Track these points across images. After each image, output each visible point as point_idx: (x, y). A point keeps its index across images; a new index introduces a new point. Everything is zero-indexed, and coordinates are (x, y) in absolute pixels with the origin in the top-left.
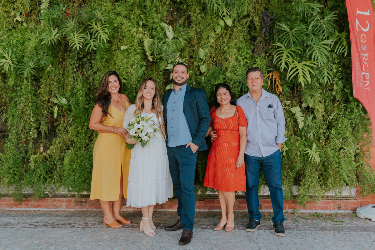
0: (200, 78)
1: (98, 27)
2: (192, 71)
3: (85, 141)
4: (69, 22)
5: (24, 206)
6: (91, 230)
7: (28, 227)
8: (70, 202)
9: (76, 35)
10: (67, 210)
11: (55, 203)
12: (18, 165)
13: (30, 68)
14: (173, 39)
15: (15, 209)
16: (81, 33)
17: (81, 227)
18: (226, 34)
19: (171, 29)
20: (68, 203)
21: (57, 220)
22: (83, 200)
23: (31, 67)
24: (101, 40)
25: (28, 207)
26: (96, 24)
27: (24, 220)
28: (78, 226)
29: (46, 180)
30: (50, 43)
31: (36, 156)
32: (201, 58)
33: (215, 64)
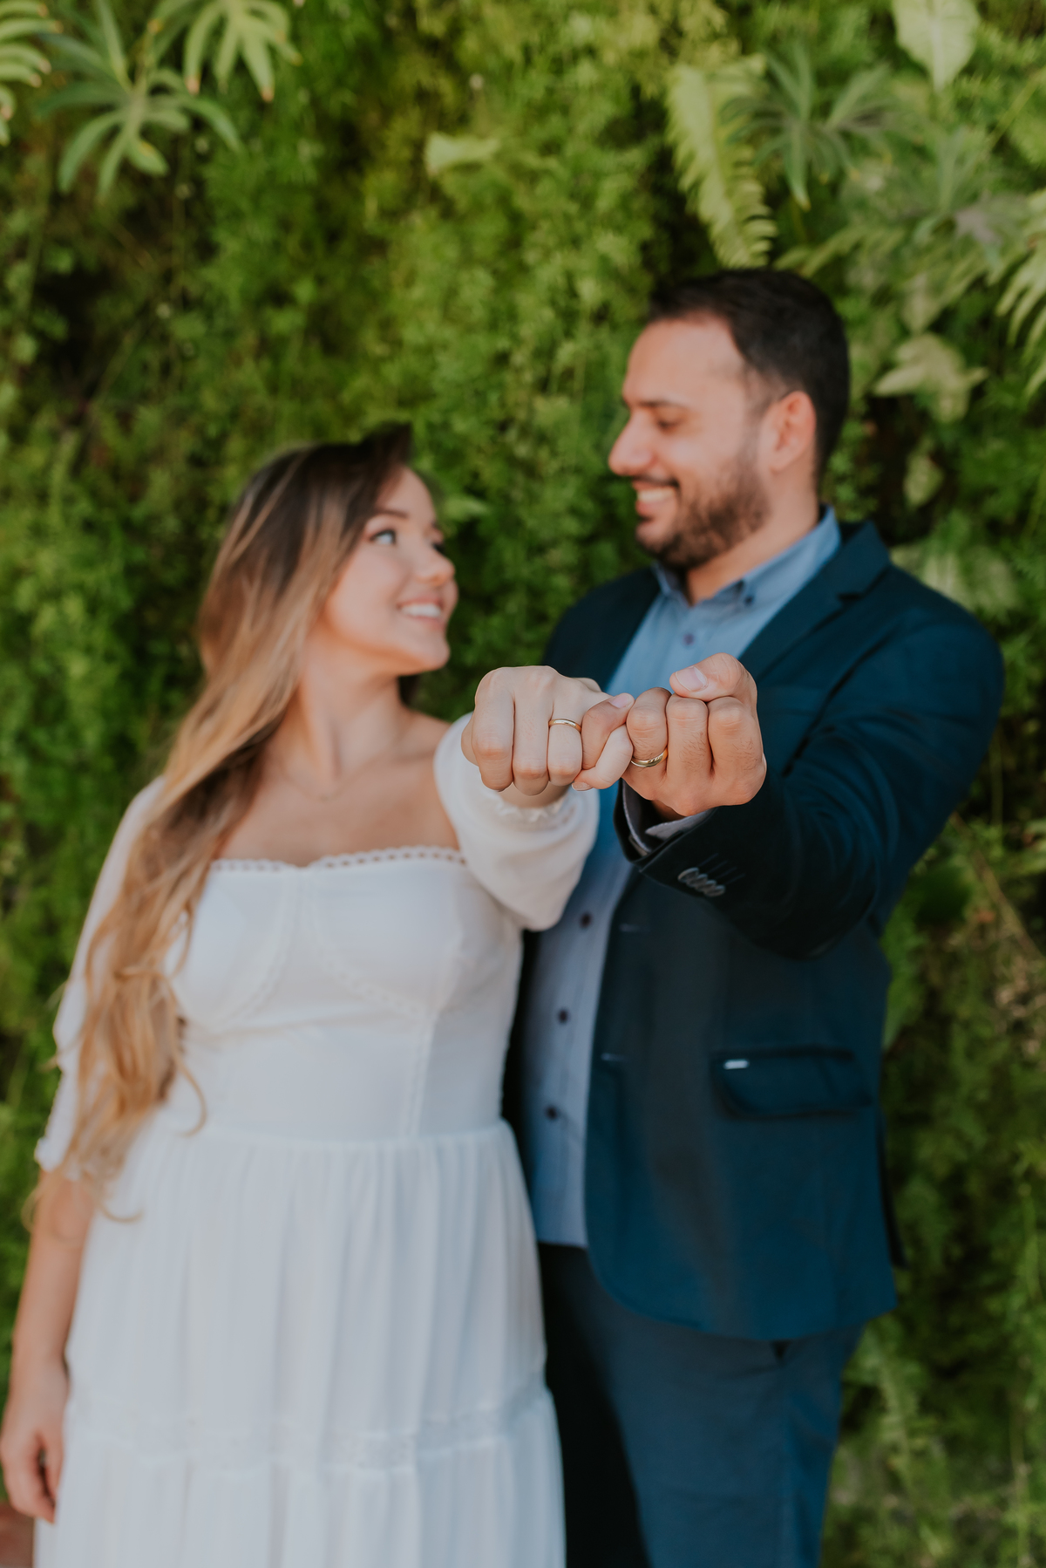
14: (966, 73)
24: (223, 67)
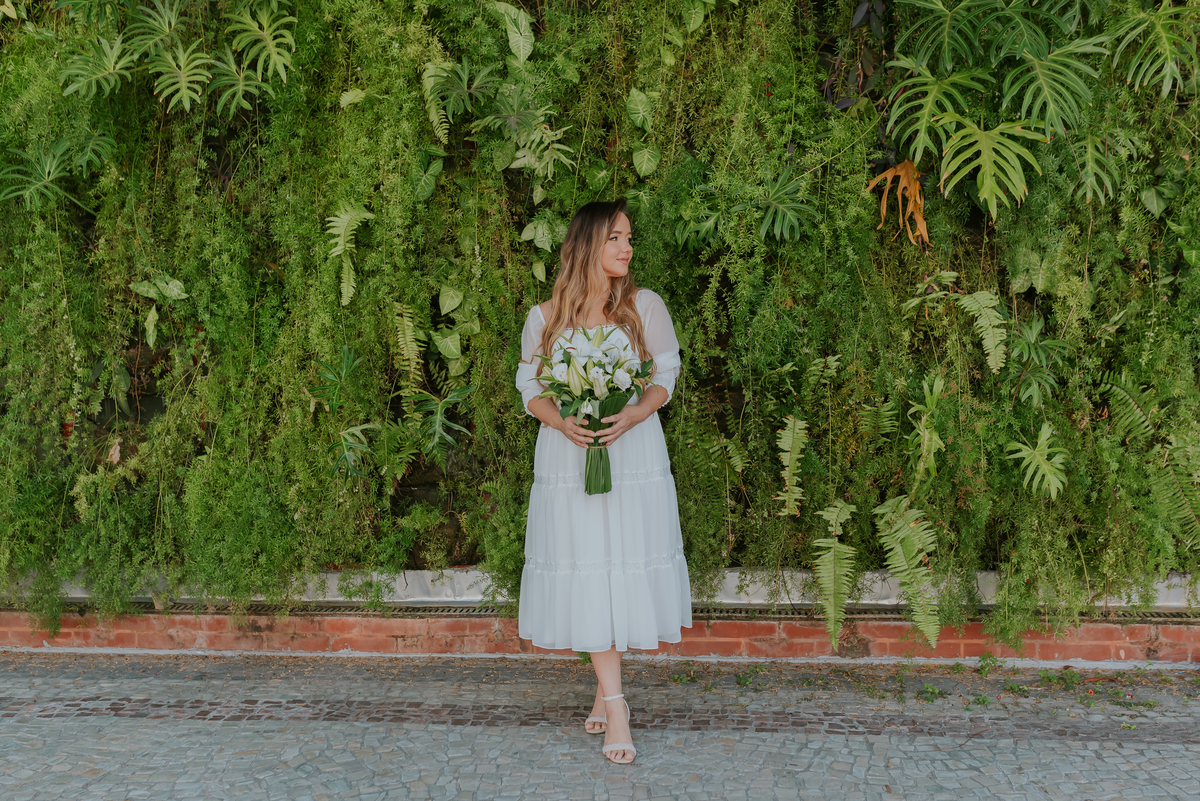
0: (636, 198)
1: (261, 27)
2: (605, 172)
3: (252, 423)
4: (160, 15)
5: (77, 641)
6: (256, 727)
7: (57, 716)
8: (222, 628)
9: (183, 58)
10: (212, 653)
11: (172, 631)
12: (41, 508)
13: (47, 180)
14: (529, 59)
15: (47, 648)
16: (198, 49)
17: (227, 717)
18: (723, 34)
19: (524, 23)
20: (213, 633)
21: (163, 689)
22: (263, 621)
23: (51, 178)
24: (270, 73)
25: (87, 645)
26: (254, 16)
27: (58, 690)
28: (220, 712)
29: (130, 555)
30: (94, 90)
31: (92, 477)
32: (638, 124)
33: (685, 145)
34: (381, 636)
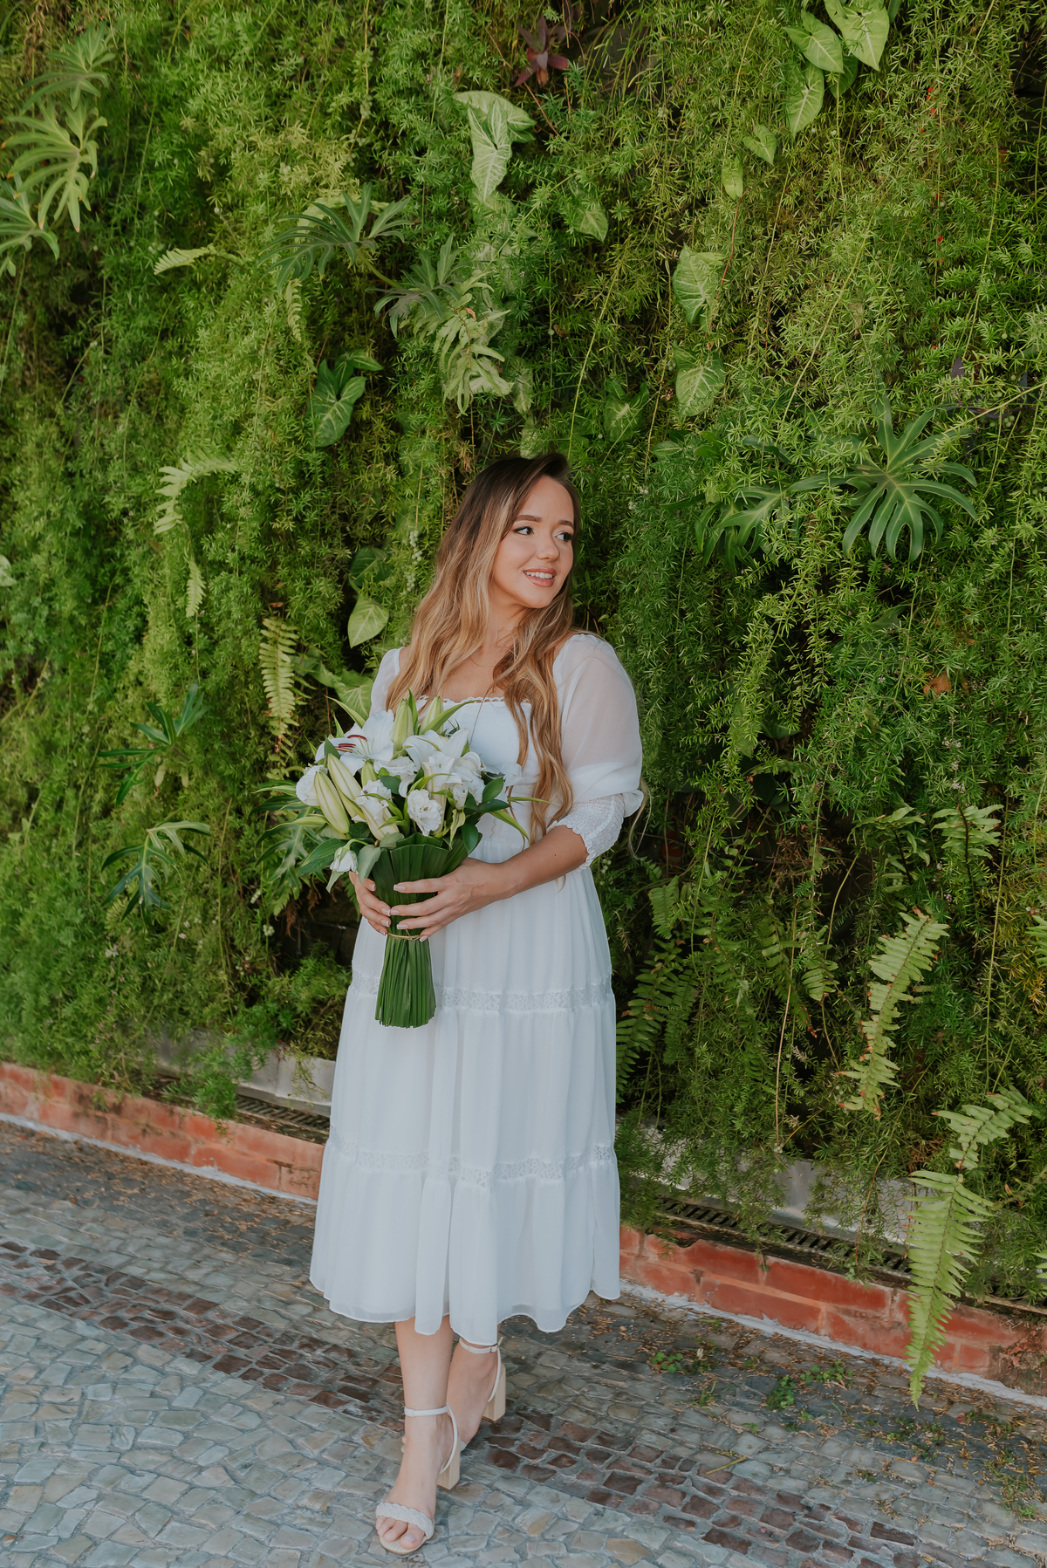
1: (75, 140)
2: (628, 408)
8: (58, 1094)
10: (45, 1128)
14: (500, 190)
19: (500, 125)
20: (48, 1100)
34: (260, 1158)
